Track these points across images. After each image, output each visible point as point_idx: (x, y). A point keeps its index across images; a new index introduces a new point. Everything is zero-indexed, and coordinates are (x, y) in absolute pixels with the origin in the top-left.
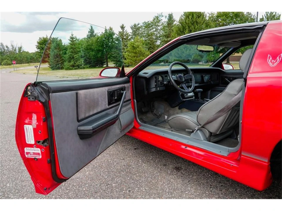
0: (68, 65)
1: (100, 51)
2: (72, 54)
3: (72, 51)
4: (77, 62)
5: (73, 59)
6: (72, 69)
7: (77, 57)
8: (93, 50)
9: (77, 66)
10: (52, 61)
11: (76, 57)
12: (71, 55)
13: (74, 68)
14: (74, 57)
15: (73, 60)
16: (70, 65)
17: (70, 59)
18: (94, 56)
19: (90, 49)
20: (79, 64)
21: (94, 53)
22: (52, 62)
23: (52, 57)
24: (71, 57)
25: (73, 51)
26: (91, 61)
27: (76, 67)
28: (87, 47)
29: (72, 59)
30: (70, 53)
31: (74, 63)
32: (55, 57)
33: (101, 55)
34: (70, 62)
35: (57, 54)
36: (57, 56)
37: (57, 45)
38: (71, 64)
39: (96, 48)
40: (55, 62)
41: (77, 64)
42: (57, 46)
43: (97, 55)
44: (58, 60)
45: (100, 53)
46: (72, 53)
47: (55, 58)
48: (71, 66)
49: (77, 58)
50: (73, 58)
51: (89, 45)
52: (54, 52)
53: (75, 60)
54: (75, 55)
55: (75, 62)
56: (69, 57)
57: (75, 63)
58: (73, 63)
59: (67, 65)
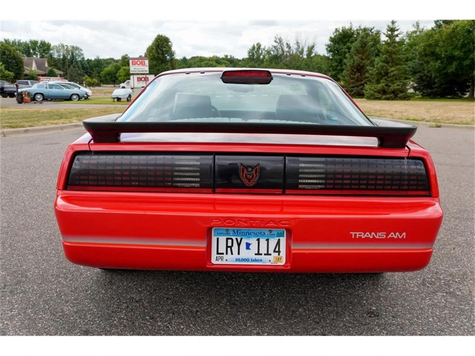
0: (373, 88)
1: (455, 60)
2: (386, 65)
3: (386, 58)
4: (394, 83)
5: (386, 77)
6: (379, 99)
7: (394, 72)
8: (437, 57)
9: (393, 92)
10: (346, 78)
11: (392, 71)
12: (382, 67)
13: (384, 97)
14: (389, 71)
15: (385, 80)
16: (376, 90)
17: (380, 76)
18: (439, 70)
19: (433, 54)
20: (396, 87)
21: (438, 64)
22: (346, 81)
23: (348, 71)
24: (382, 72)
25: (389, 59)
26: (435, 83)
27: (389, 94)
28: (425, 50)
29: (384, 76)
30: (380, 64)
31: (386, 85)
32: (353, 70)
33: (456, 69)
34: (378, 82)
35: (359, 65)
36: (357, 69)
37: (362, 44)
38: (378, 88)
39: (446, 51)
40: (351, 81)
41: (394, 87)
42: (361, 46)
43: (445, 68)
44: (358, 77)
45: (455, 64)
46: (384, 64)
47: (354, 73)
48: (379, 92)
49: (394, 75)
50: (387, 74)
51: (430, 46)
52: (354, 61)
53: (389, 79)
54: (391, 67)
55: (390, 84)
56: (377, 71)
57: (390, 86)
58: (383, 84)
59: (370, 89)
